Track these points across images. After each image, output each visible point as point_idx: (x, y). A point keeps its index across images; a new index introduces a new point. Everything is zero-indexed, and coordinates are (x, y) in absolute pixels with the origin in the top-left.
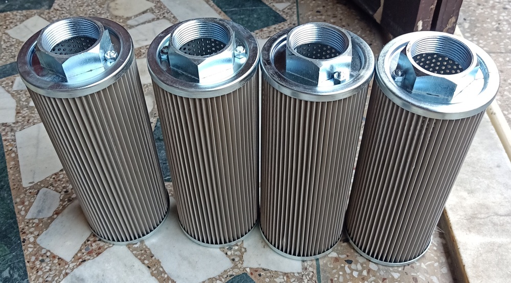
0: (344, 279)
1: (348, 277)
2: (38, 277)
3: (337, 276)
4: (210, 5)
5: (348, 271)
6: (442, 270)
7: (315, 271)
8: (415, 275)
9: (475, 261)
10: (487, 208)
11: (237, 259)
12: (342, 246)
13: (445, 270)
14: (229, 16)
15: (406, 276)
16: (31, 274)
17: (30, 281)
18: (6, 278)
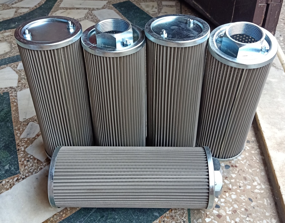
2: (25, 170)
6: (261, 173)
8: (245, 175)
9: (281, 168)
13: (263, 173)
15: (240, 176)
16: (21, 168)
17: (20, 172)
18: (7, 170)
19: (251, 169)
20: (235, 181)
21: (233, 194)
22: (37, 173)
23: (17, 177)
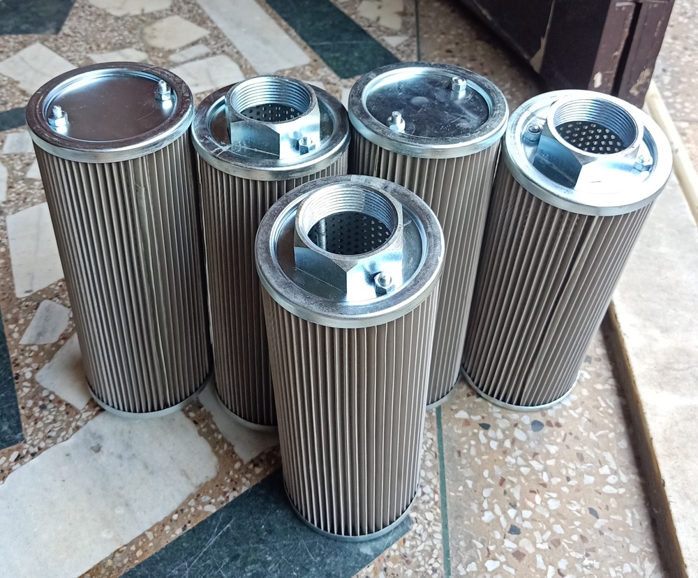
0: (477, 452)
1: (483, 449)
2: (36, 431)
3: (466, 446)
4: (290, 35)
5: (483, 439)
6: (619, 444)
7: (435, 438)
8: (580, 449)
9: (668, 432)
10: (688, 355)
12: (474, 403)
13: (624, 444)
14: (318, 54)
15: (567, 450)
16: (27, 426)
17: (25, 436)
19: (595, 433)
20: (557, 462)
21: (552, 498)
22: (67, 439)
23: (18, 449)
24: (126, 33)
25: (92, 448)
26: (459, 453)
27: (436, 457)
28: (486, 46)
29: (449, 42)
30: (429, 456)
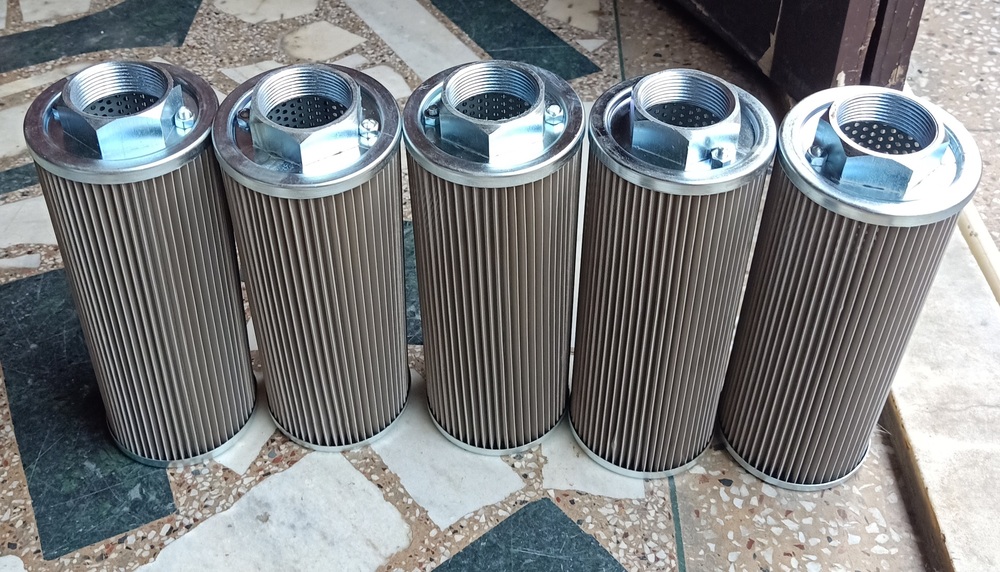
0: (718, 511)
1: (725, 507)
2: (190, 500)
3: (705, 505)
4: (463, 41)
5: (725, 497)
6: (888, 498)
7: (668, 497)
8: (842, 505)
9: (946, 481)
10: (965, 394)
11: (531, 475)
12: (712, 456)
13: (893, 498)
15: (826, 507)
16: (178, 495)
17: (177, 507)
18: (136, 501)
19: (859, 487)
20: (815, 521)
21: (811, 561)
22: (228, 508)
23: (169, 521)
24: (263, 42)
25: (258, 517)
26: (697, 513)
27: (670, 518)
28: (703, 49)
29: (657, 45)
30: (662, 518)
